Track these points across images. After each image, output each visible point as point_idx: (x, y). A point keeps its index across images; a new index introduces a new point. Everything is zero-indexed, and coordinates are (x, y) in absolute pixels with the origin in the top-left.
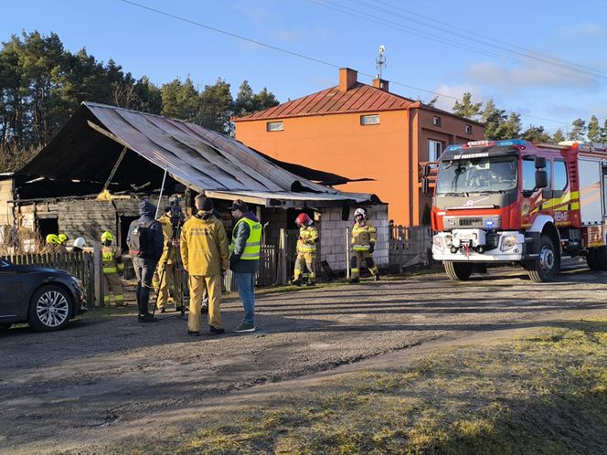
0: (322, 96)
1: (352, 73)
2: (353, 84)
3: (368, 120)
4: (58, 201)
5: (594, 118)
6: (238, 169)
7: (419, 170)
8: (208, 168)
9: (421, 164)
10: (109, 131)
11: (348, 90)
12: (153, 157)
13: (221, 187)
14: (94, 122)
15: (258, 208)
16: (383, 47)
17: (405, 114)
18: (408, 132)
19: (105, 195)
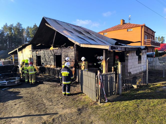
0: (116, 26)
1: (124, 21)
2: (124, 23)
3: (129, 30)
4: (41, 50)
5: (159, 36)
6: (95, 38)
7: (144, 42)
8: (84, 37)
9: (144, 40)
10: (50, 25)
11: (123, 24)
12: (63, 33)
13: (88, 43)
14: (47, 24)
15: (104, 51)
16: (130, 15)
17: (140, 28)
18: (141, 32)
19: (52, 48)
